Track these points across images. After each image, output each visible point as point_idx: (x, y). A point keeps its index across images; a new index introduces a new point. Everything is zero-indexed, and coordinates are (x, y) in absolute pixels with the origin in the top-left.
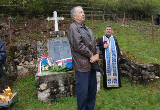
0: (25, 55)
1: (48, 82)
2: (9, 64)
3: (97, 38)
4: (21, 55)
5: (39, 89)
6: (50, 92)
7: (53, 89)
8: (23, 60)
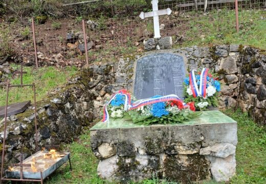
0: (106, 83)
1: (113, 142)
2: (79, 98)
3: (245, 47)
4: (100, 84)
5: (98, 154)
6: (117, 164)
7: (125, 157)
8: (102, 92)
